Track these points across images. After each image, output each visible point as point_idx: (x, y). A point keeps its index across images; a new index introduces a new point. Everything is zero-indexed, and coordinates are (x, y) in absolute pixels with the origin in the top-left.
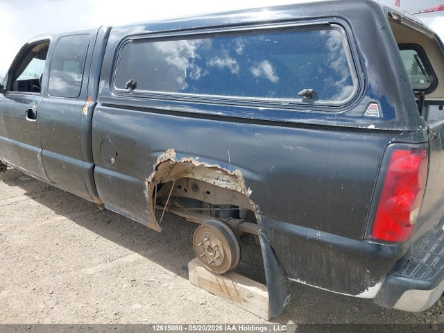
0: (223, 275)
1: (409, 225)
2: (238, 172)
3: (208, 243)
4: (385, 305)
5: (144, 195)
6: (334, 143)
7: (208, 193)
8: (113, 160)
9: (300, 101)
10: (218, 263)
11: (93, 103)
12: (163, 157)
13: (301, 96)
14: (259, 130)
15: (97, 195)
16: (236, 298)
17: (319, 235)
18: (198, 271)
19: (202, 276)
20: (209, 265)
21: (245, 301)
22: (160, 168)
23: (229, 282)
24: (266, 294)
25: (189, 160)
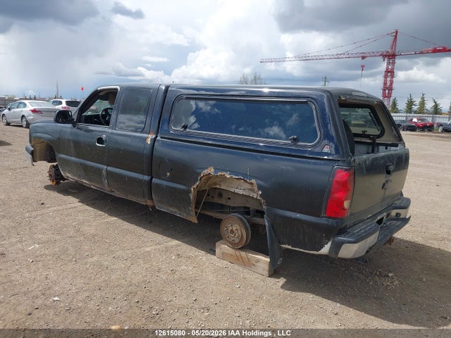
0: (240, 249)
1: (344, 209)
2: (253, 181)
3: (230, 228)
4: (334, 256)
5: (189, 197)
6: (307, 166)
7: (229, 199)
8: (168, 174)
9: (290, 142)
10: (237, 241)
11: (154, 136)
12: (206, 172)
13: (290, 140)
14: (267, 157)
15: (152, 199)
16: (247, 264)
17: (298, 216)
18: (222, 247)
19: (225, 251)
20: (230, 243)
21: (253, 265)
22: (203, 179)
23: (243, 254)
24: (268, 260)
25: (223, 174)
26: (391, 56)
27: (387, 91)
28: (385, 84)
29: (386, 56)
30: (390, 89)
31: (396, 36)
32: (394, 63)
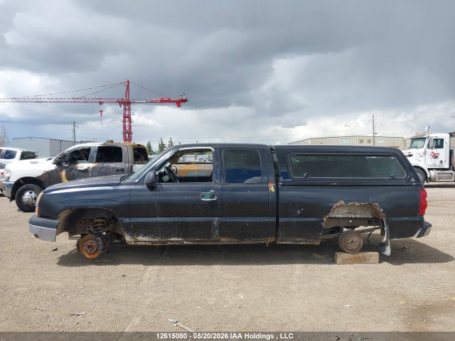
0: (357, 252)
5: (321, 225)
8: (299, 212)
9: (391, 178)
12: (338, 204)
18: (343, 256)
19: (346, 258)
20: (350, 251)
21: (368, 259)
24: (377, 253)
25: (353, 203)
26: (126, 103)
27: (127, 135)
28: (124, 128)
29: (122, 103)
30: (130, 133)
31: (128, 86)
32: (129, 110)
